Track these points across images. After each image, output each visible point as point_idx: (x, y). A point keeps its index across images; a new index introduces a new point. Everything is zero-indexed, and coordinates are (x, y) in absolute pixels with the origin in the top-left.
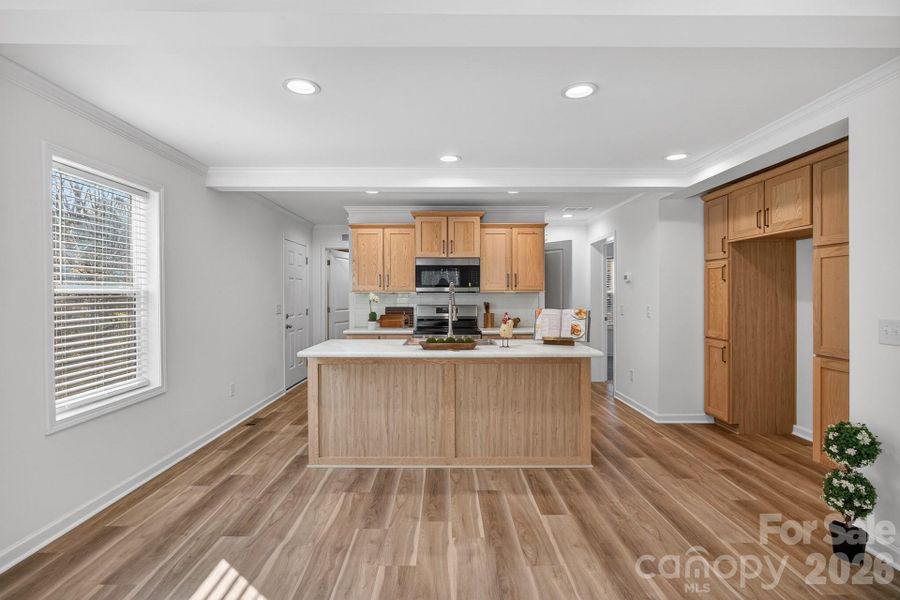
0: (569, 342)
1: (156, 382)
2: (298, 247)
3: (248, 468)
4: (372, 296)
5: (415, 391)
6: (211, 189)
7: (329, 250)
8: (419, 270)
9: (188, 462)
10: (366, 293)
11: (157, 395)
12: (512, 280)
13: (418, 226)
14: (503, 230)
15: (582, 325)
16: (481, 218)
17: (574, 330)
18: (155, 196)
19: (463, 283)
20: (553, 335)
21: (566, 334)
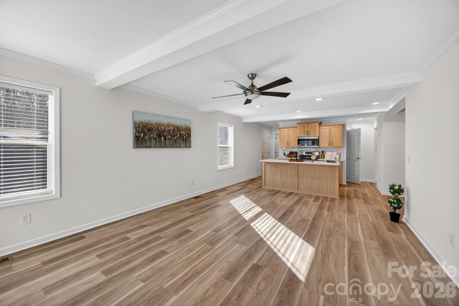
0: (334, 162)
1: (233, 166)
2: (266, 134)
3: (250, 186)
4: (284, 148)
5: (287, 172)
6: (244, 123)
7: (276, 134)
8: (299, 140)
9: (239, 183)
10: (283, 147)
11: (232, 168)
12: (331, 144)
13: (298, 127)
14: (327, 127)
15: (338, 157)
16: (320, 124)
17: (335, 158)
18: (233, 126)
19: (313, 144)
20: (330, 159)
21: (333, 159)
